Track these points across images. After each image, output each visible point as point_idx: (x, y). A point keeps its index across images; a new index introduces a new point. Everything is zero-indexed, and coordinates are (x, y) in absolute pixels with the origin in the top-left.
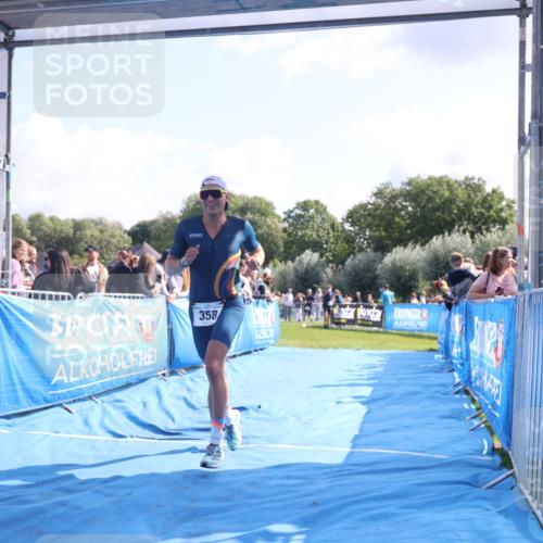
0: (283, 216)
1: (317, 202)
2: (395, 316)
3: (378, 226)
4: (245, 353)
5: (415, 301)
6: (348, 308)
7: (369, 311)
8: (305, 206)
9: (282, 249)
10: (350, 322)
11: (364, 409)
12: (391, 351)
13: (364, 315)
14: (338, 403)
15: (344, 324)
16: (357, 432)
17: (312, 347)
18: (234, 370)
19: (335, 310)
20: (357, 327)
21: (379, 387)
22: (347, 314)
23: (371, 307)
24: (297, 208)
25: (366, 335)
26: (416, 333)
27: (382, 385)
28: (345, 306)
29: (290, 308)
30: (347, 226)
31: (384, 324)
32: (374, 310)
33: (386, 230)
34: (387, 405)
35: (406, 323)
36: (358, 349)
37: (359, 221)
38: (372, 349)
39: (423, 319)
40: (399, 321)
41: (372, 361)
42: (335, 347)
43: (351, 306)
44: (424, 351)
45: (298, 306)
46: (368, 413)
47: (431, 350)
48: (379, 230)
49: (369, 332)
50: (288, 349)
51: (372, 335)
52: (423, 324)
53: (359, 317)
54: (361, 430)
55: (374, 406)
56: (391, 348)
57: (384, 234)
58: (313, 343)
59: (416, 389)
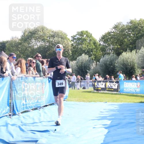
0: (71, 39)
1: (87, 32)
2: (125, 86)
3: (116, 43)
4: (51, 105)
5: (134, 79)
6: (102, 83)
7: (112, 84)
8: (82, 34)
9: (71, 54)
10: (103, 89)
11: (106, 131)
12: (122, 103)
13: (109, 86)
14: (94, 128)
15: (100, 90)
16: (102, 142)
17: (84, 101)
18: (45, 113)
19: (96, 84)
20: (106, 91)
21: (115, 120)
22: (101, 85)
23: (113, 82)
24: (78, 34)
25: (111, 95)
26: (135, 94)
27: (116, 119)
28: (100, 82)
29: (74, 83)
30: (102, 43)
31: (119, 90)
32: (114, 83)
33: (120, 45)
34: (118, 128)
35: (130, 90)
36: (106, 102)
37: (107, 41)
38: (113, 102)
39: (138, 88)
40: (127, 88)
41: (112, 108)
42: (94, 101)
43: (103, 82)
44: (138, 103)
45: (78, 82)
46: (108, 132)
47: (141, 102)
48: (117, 45)
49: (112, 94)
50: (72, 103)
51: (113, 95)
52: (138, 90)
53: (107, 87)
54: (104, 141)
55: (112, 129)
56: (122, 101)
57: (119, 47)
58: (85, 100)
59: (132, 121)
